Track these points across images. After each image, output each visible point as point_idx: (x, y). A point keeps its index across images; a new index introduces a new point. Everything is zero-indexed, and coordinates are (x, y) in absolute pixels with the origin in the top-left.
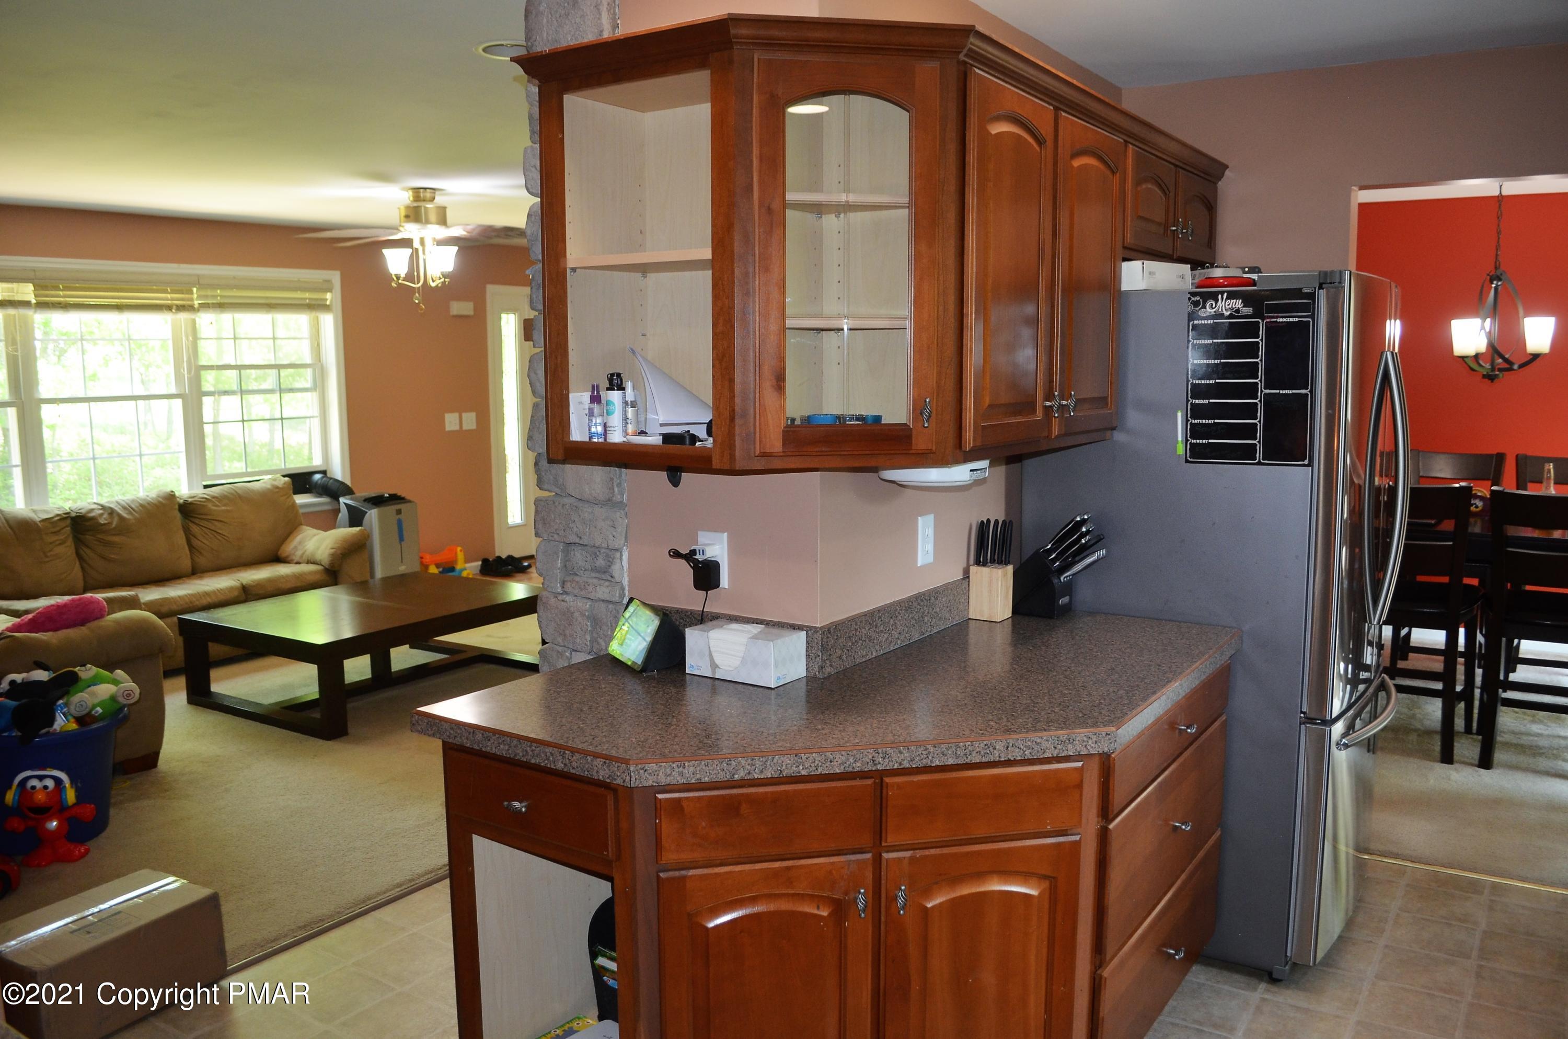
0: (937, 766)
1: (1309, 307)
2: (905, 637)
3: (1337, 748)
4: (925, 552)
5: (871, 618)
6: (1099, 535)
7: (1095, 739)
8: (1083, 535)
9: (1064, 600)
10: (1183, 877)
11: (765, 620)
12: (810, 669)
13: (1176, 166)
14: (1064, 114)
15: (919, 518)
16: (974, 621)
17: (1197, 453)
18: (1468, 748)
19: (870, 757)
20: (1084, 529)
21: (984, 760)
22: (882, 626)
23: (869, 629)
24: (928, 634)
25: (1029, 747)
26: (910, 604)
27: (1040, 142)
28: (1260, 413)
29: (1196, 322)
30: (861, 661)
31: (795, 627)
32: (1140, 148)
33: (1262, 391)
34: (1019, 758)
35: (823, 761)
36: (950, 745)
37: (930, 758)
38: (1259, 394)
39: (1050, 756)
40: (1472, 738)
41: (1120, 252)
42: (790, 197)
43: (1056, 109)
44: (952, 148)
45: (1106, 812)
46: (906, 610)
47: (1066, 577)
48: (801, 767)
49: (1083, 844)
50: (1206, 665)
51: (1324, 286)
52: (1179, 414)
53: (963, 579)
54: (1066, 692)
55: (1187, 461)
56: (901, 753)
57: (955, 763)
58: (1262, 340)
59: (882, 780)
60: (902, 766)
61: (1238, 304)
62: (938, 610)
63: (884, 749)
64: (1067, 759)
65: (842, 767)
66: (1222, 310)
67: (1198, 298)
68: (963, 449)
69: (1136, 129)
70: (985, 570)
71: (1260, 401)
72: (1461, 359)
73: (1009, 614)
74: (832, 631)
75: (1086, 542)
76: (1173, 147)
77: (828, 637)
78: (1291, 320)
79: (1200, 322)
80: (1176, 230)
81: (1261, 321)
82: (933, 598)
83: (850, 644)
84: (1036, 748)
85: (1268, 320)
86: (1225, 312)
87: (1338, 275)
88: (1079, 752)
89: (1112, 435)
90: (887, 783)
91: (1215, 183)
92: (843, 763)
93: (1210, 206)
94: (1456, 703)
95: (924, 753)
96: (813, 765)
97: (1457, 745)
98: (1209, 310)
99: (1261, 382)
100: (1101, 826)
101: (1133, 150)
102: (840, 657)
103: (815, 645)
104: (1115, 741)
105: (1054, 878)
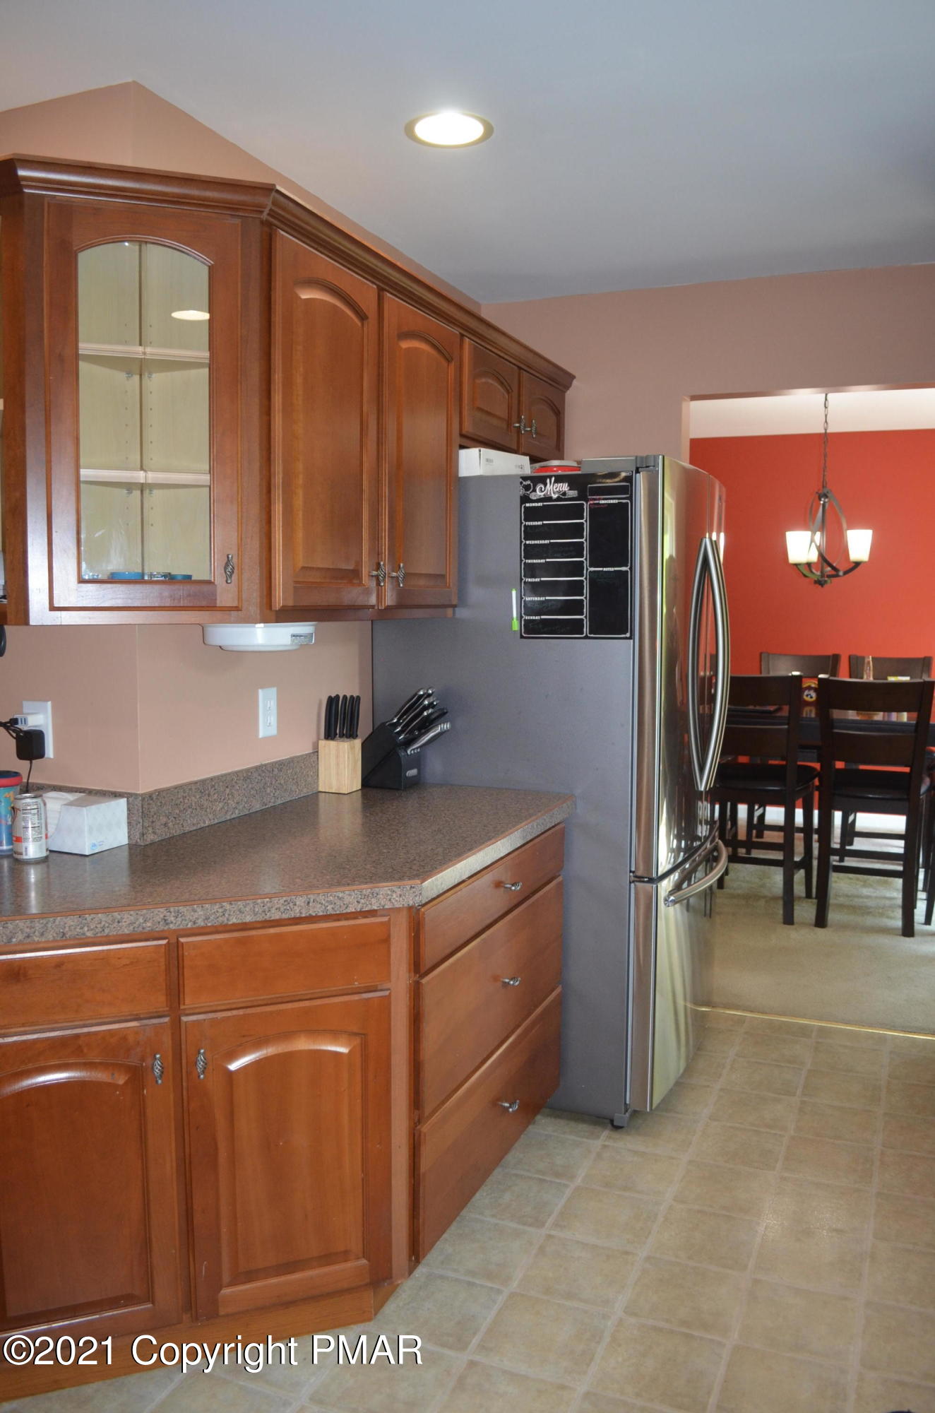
0: (234, 924)
1: (627, 488)
2: (244, 807)
3: (665, 904)
4: (267, 723)
5: (204, 787)
6: (443, 709)
7: (399, 893)
8: (426, 708)
9: (412, 772)
10: (519, 1031)
11: (87, 789)
12: (131, 837)
13: (520, 368)
14: (388, 294)
15: (260, 691)
16: (323, 794)
17: (532, 629)
18: (805, 911)
19: (162, 916)
20: (426, 702)
21: (285, 916)
22: (216, 795)
23: (200, 798)
24: (271, 804)
25: (331, 902)
26: (250, 774)
27: (362, 317)
28: (586, 590)
29: (528, 505)
30: (191, 829)
31: (116, 795)
32: (477, 343)
33: (587, 569)
34: (321, 914)
35: (110, 921)
36: (248, 902)
37: (226, 915)
38: (585, 572)
39: (354, 910)
40: (811, 902)
41: (457, 440)
42: (85, 347)
43: (381, 290)
44: (255, 305)
45: (419, 968)
46: (245, 780)
47: (414, 749)
48: (86, 929)
49: (393, 998)
50: (533, 826)
51: (640, 469)
52: (514, 593)
53: (313, 753)
54: (385, 851)
55: (522, 637)
56: (195, 911)
57: (253, 920)
58: (586, 521)
59: (177, 939)
60: (197, 925)
61: (564, 487)
62: (282, 782)
63: (176, 908)
64: (372, 913)
65: (131, 928)
66: (550, 493)
67: (528, 482)
68: (273, 609)
69: (472, 324)
70: (332, 744)
71: (586, 579)
72: (795, 567)
73: (357, 785)
74: (155, 798)
75: (429, 715)
76: (514, 348)
77: (149, 804)
78: (612, 501)
79: (531, 505)
80: (519, 427)
81: (585, 503)
82: (276, 770)
83: (178, 812)
84: (338, 903)
85: (591, 502)
86: (553, 495)
87: (652, 459)
88: (383, 907)
89: (454, 613)
90: (182, 944)
91: (565, 392)
92: (131, 924)
93: (558, 412)
94: (795, 871)
95: (220, 910)
96: (98, 926)
97: (797, 908)
98: (539, 494)
99: (586, 561)
100: (414, 981)
101: (470, 344)
102: (165, 825)
103: (135, 812)
104: (421, 894)
105: (364, 1035)
